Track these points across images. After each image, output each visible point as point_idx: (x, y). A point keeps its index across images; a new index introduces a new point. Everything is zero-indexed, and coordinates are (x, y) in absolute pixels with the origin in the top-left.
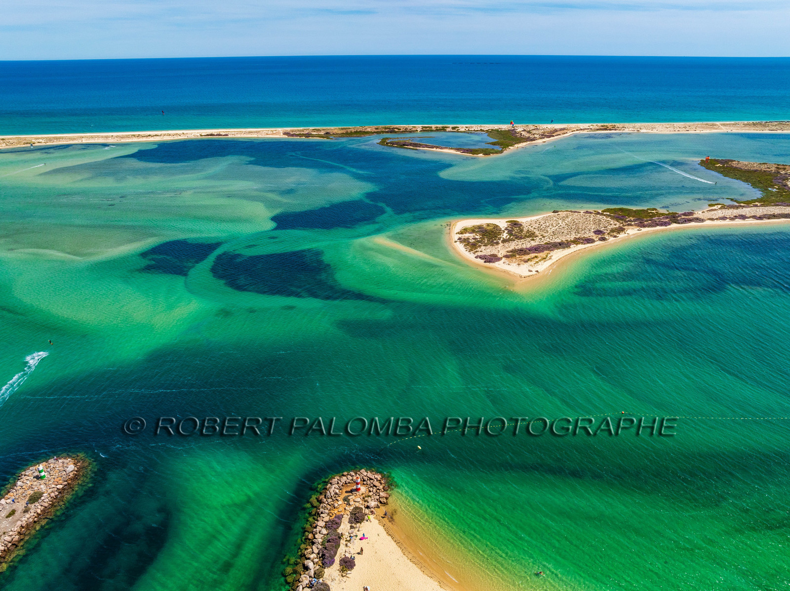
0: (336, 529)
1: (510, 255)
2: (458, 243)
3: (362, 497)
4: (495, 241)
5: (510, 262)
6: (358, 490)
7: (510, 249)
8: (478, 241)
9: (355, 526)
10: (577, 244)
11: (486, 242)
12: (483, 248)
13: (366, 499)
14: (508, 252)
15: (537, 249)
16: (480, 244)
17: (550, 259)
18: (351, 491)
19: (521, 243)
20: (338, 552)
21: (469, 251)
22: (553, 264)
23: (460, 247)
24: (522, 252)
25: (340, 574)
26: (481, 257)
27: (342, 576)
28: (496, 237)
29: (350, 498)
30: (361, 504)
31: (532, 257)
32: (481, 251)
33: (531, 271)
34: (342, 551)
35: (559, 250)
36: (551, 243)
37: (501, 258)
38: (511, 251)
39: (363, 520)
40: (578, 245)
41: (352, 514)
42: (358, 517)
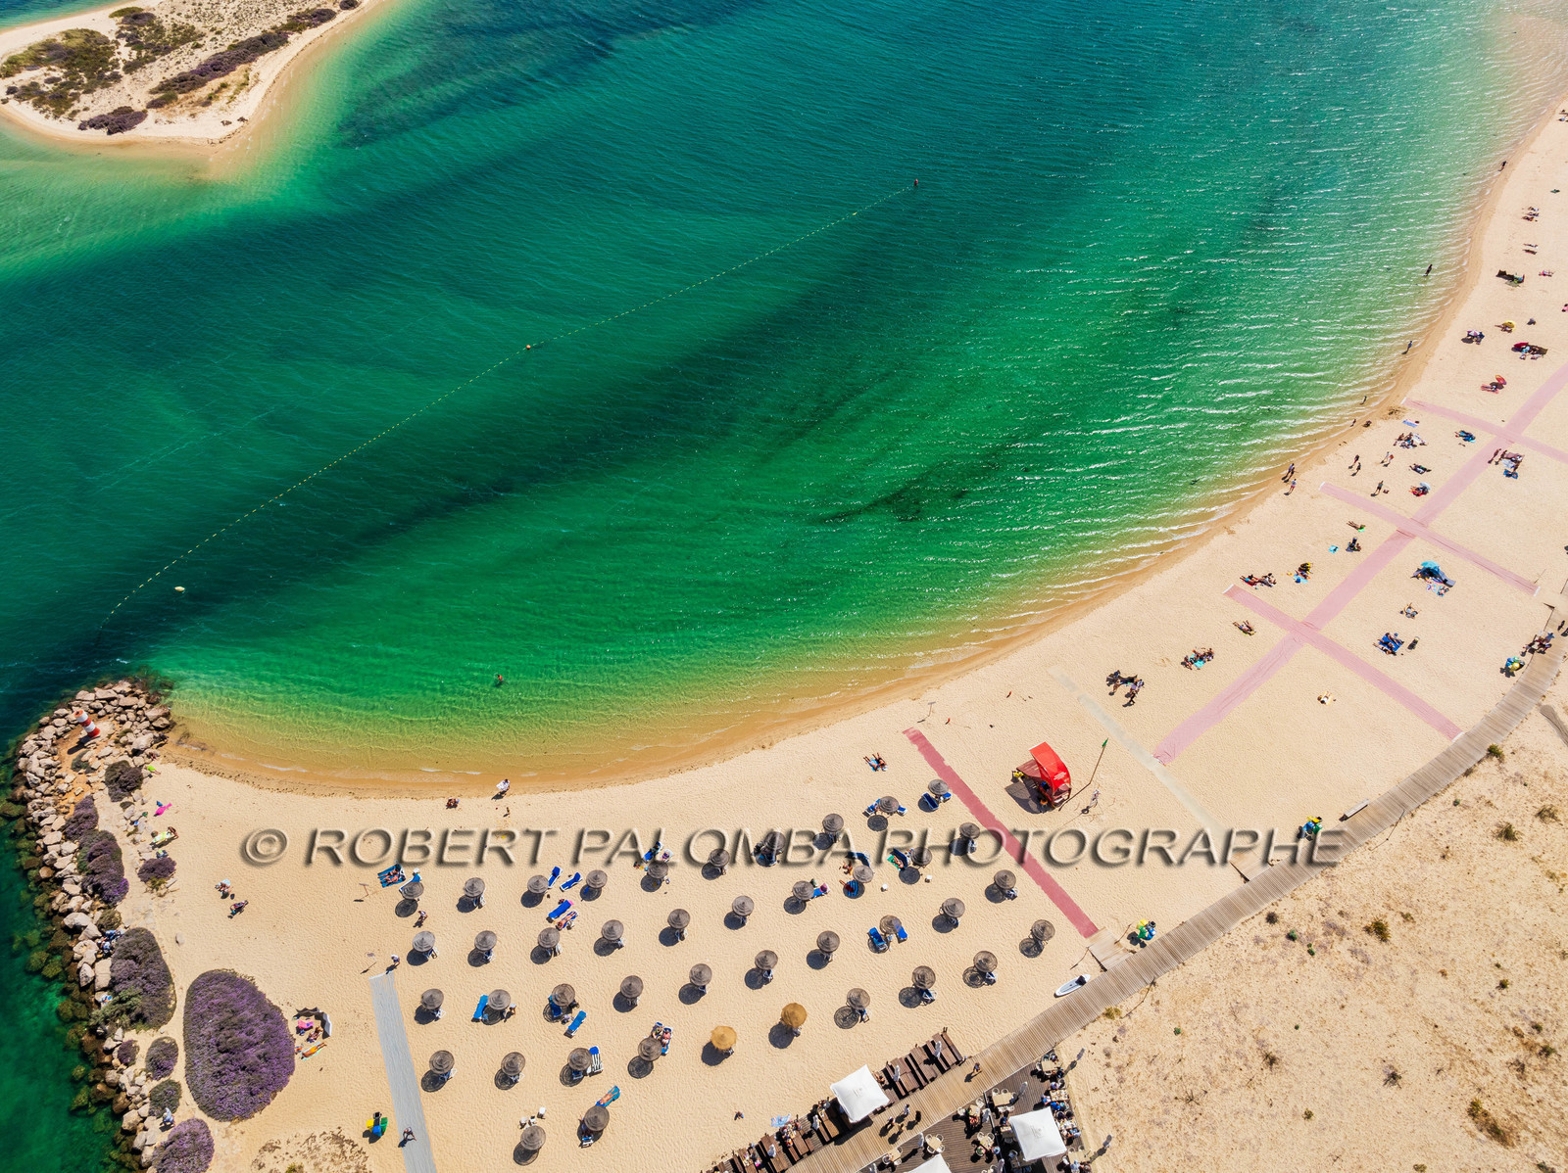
0: (92, 829)
1: (162, 98)
2: (13, 103)
3: (111, 742)
4: (108, 74)
5: (170, 116)
6: (93, 735)
7: (155, 84)
8: (63, 85)
9: (130, 799)
10: (300, 31)
11: (86, 81)
12: (85, 99)
13: (123, 740)
14: (152, 92)
15: (217, 67)
16: (72, 91)
17: (257, 82)
18: (81, 744)
19: (174, 61)
20: (124, 863)
21: (56, 117)
22: (269, 91)
23: (26, 113)
24: (186, 83)
25: (154, 895)
26: (95, 124)
27: (161, 896)
28: (105, 61)
29: (85, 758)
30: (118, 755)
31: (216, 88)
32: (86, 109)
33: (228, 123)
34: (132, 857)
35: (268, 55)
36: (242, 42)
37: (145, 112)
38: (160, 89)
39: (140, 779)
40: (305, 33)
41: (111, 782)
42: (126, 782)
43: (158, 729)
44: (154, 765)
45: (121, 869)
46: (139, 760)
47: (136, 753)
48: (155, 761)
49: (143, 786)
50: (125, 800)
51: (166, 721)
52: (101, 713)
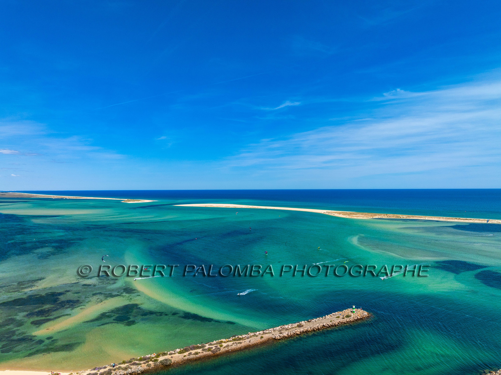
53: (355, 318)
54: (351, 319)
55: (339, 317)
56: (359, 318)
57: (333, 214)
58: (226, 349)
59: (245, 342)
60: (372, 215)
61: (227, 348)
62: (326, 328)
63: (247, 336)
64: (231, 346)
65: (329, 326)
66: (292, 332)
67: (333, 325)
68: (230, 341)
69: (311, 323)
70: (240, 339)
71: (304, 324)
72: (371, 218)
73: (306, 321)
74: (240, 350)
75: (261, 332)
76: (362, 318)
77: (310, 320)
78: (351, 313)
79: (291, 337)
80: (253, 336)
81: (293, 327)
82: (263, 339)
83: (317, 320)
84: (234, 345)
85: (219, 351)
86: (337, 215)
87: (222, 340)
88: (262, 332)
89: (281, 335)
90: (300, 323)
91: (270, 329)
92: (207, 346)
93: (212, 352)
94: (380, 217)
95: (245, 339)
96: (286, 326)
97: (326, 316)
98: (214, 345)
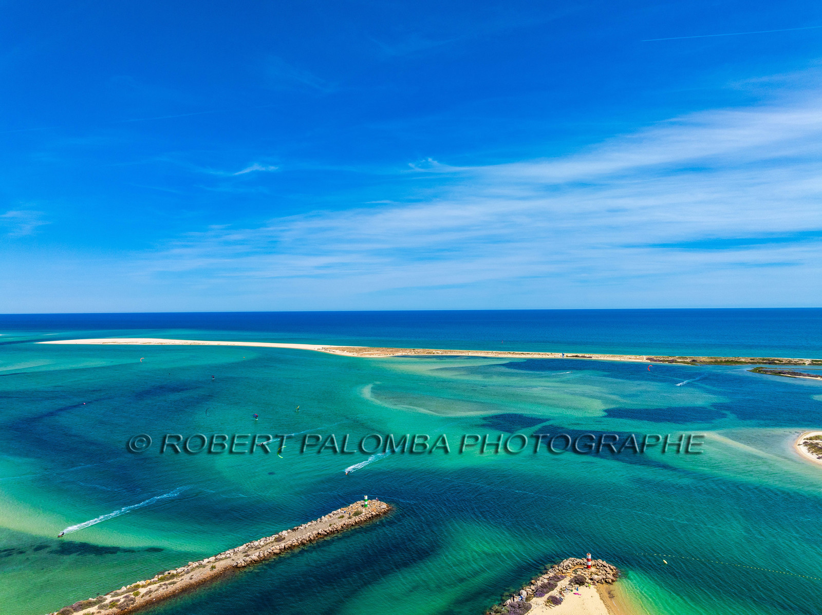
0: (556, 582)
2: (802, 446)
3: (589, 573)
20: (550, 592)
23: (803, 449)
25: (546, 604)
27: (546, 606)
30: (587, 576)
34: (554, 593)
41: (575, 579)
43: (606, 581)
44: (592, 587)
45: (547, 592)
46: (590, 581)
47: (591, 579)
48: (593, 586)
49: (581, 587)
50: (573, 584)
51: (610, 581)
52: (598, 567)
53: (368, 515)
54: (362, 517)
55: (342, 517)
56: (375, 514)
57: (333, 350)
58: (147, 598)
59: (182, 579)
60: (392, 351)
61: (148, 596)
62: (323, 538)
63: (186, 569)
64: (155, 591)
65: (327, 533)
66: (266, 552)
67: (334, 531)
68: (155, 583)
69: (297, 532)
70: (173, 576)
71: (286, 534)
72: (392, 355)
73: (289, 530)
74: (174, 595)
75: (212, 559)
76: (379, 515)
77: (296, 528)
78: (362, 508)
79: (264, 560)
80: (197, 567)
81: (268, 542)
82: (215, 571)
83: (307, 527)
84: (161, 589)
85: (133, 604)
86: (338, 352)
87: (138, 583)
88: (214, 558)
89: (248, 559)
90: (280, 534)
91: (228, 552)
92: (109, 599)
93: (120, 608)
94: (404, 354)
95: (182, 575)
96: (256, 543)
97: (323, 517)
98: (122, 595)
